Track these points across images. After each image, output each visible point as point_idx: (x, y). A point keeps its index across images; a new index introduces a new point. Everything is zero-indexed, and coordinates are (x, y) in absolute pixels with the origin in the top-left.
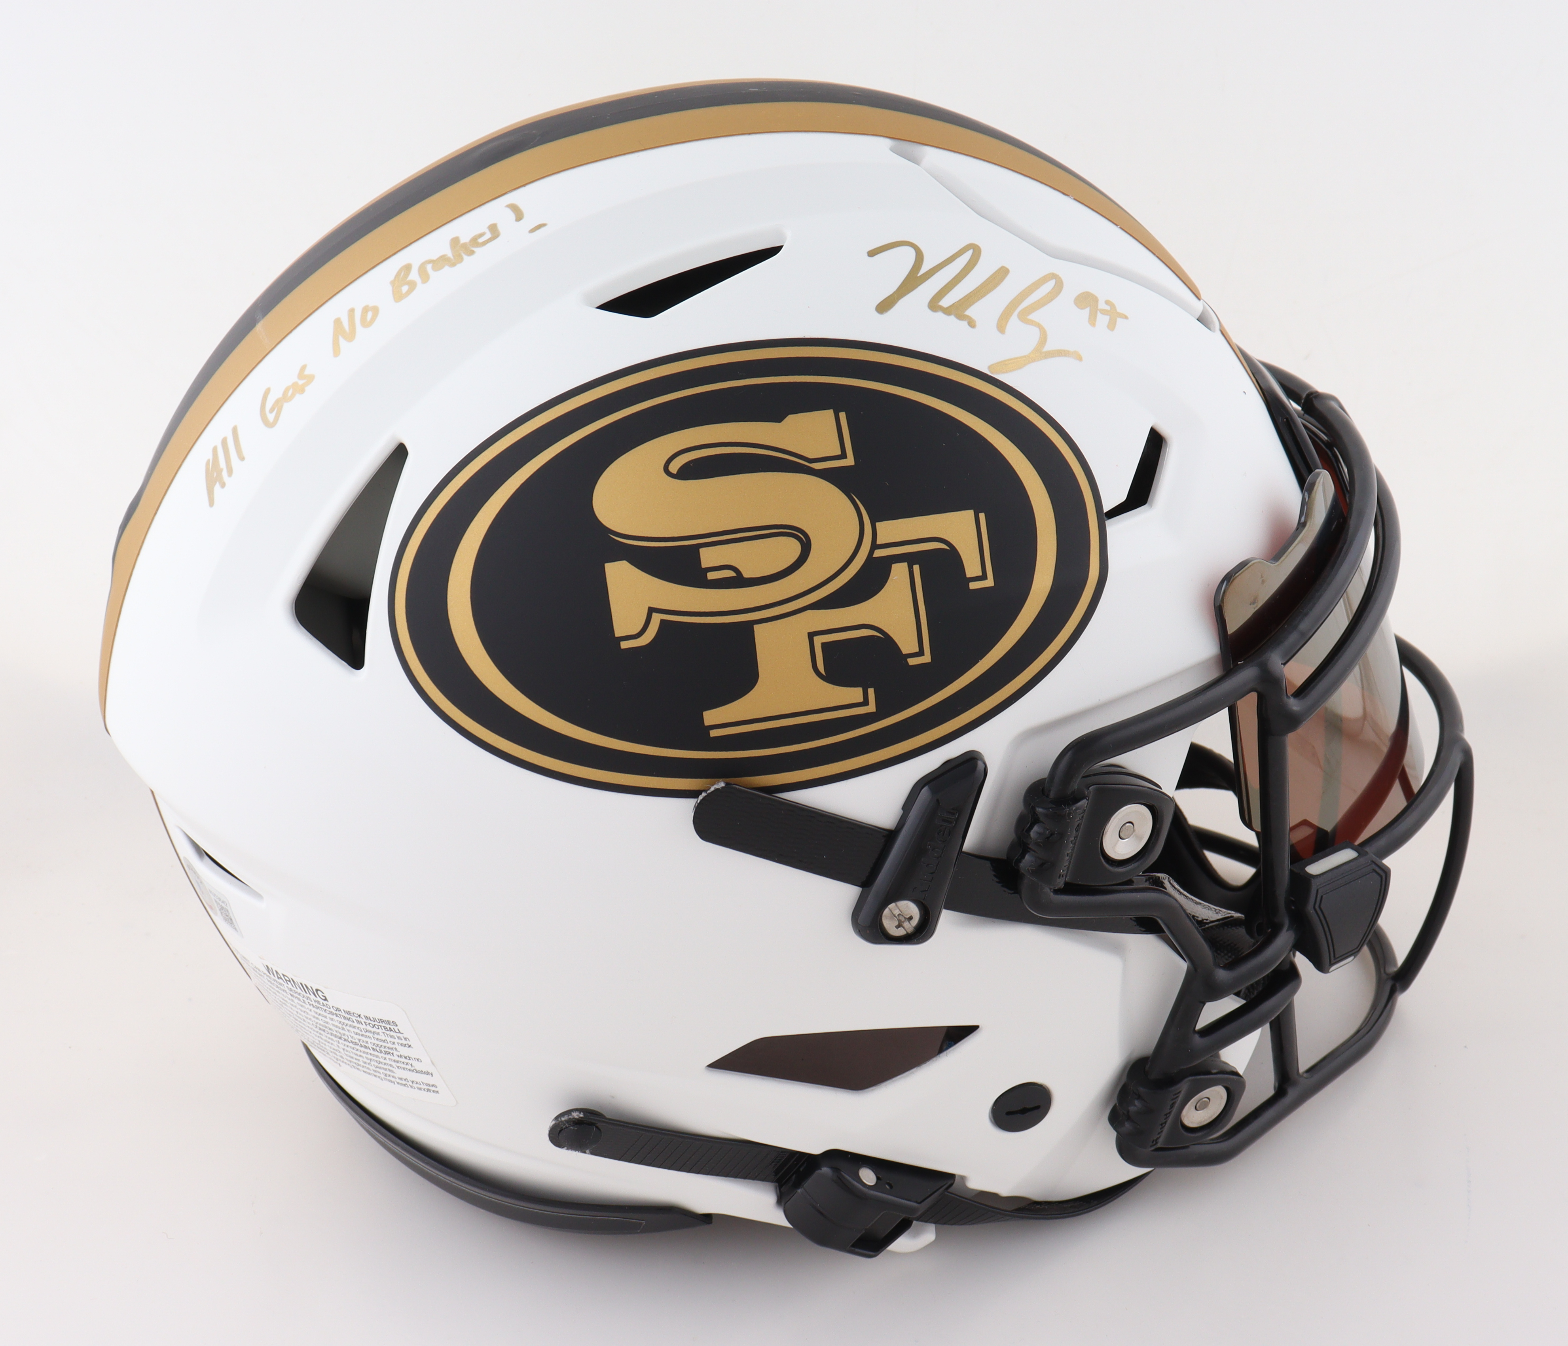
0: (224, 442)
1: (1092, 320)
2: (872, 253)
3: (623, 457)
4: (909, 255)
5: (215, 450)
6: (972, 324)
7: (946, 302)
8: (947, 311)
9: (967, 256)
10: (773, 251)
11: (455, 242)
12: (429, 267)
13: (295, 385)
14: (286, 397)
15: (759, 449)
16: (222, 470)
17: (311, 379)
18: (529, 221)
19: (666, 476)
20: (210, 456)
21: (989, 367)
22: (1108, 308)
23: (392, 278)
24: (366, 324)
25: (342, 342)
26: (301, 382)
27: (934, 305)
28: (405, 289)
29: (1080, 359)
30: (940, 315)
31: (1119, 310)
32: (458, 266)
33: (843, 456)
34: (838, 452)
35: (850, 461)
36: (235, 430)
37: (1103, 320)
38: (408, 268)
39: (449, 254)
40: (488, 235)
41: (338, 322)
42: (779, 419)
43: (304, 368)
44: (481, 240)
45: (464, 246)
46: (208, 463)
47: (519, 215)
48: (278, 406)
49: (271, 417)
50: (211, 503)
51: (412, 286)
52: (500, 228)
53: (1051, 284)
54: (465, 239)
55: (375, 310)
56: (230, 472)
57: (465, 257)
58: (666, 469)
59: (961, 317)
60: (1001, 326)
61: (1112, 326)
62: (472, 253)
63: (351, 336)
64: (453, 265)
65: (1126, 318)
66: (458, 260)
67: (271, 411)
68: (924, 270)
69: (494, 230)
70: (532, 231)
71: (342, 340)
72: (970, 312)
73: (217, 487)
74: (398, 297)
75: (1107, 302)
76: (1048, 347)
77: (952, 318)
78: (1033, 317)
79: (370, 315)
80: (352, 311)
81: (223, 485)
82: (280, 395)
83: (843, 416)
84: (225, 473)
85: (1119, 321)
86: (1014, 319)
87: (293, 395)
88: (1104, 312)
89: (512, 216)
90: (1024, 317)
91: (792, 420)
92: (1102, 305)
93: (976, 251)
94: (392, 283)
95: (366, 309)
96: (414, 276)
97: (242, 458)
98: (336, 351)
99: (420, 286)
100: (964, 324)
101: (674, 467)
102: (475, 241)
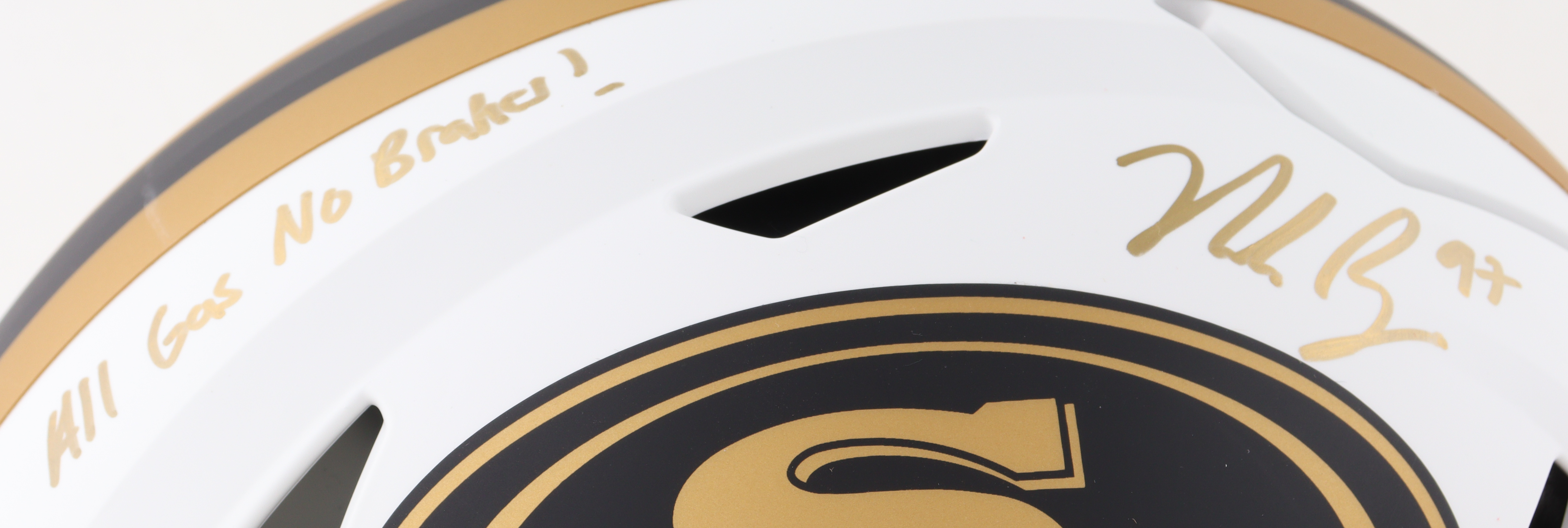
0: (84, 386)
1: (1465, 286)
2: (1124, 161)
3: (724, 450)
4: (1181, 167)
5: (67, 397)
6: (1276, 280)
7: (1236, 243)
8: (1238, 258)
9: (1270, 175)
10: (970, 149)
11: (477, 101)
12: (435, 137)
13: (208, 304)
14: (192, 322)
15: (937, 453)
16: (76, 430)
17: (235, 296)
18: (595, 78)
19: (791, 484)
20: (58, 407)
21: (1302, 350)
22: (1489, 268)
23: (375, 149)
24: (329, 217)
25: (290, 242)
26: (219, 300)
27: (1217, 247)
28: (395, 167)
29: (1444, 345)
30: (1226, 262)
31: (1508, 270)
32: (482, 139)
33: (1068, 472)
34: (1061, 466)
35: (1078, 481)
36: (103, 369)
37: (1481, 287)
38: (400, 136)
39: (468, 119)
40: (530, 95)
41: (284, 212)
42: (970, 407)
43: (224, 278)
44: (519, 101)
45: (492, 108)
46: (53, 417)
47: (580, 68)
48: (179, 334)
49: (166, 352)
50: (55, 480)
51: (407, 163)
52: (550, 84)
53: (1399, 227)
54: (493, 97)
55: (346, 197)
56: (91, 433)
57: (493, 126)
58: (791, 475)
59: (1259, 268)
60: (1322, 287)
61: (1495, 297)
62: (505, 119)
63: (305, 234)
64: (474, 136)
65: (1517, 285)
66: (481, 128)
67: (167, 342)
68: (1204, 190)
69: (540, 87)
70: (601, 92)
71: (289, 241)
72: (1273, 261)
73: (66, 457)
74: (384, 179)
75: (1489, 260)
76: (1394, 324)
77: (1246, 269)
78: (1373, 274)
79: (336, 204)
80: (307, 196)
81: (77, 453)
82: (182, 317)
83: (1070, 410)
84: (81, 435)
85: (1507, 290)
86: (1341, 280)
87: (205, 320)
88: (1483, 274)
89: (568, 67)
90: (1357, 274)
91: (990, 410)
92: (1480, 263)
93: (1286, 168)
94: (376, 157)
95: (330, 195)
96: (410, 148)
97: (112, 413)
98: (280, 256)
99: (419, 165)
100: (1264, 279)
101: (804, 472)
102: (509, 102)
